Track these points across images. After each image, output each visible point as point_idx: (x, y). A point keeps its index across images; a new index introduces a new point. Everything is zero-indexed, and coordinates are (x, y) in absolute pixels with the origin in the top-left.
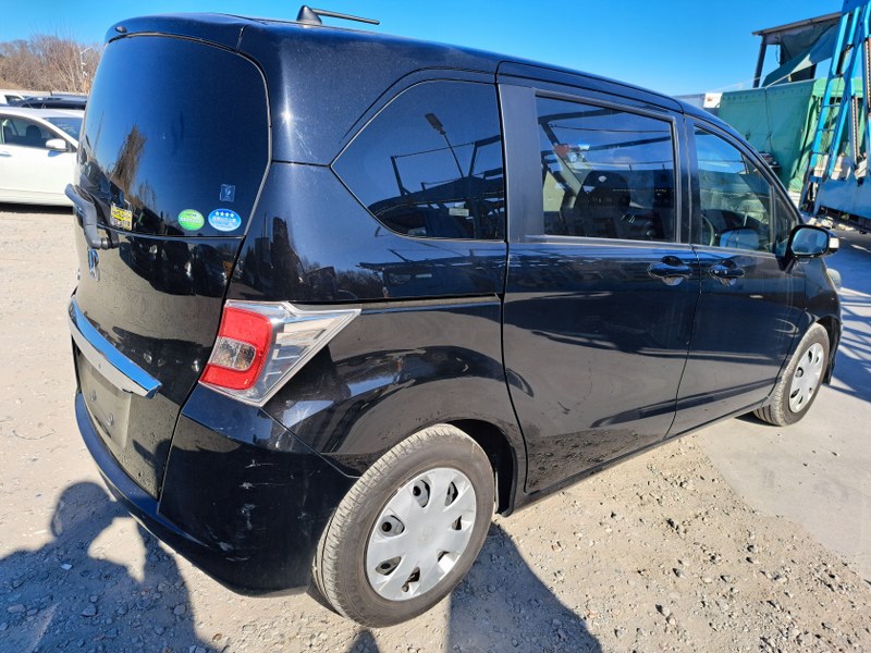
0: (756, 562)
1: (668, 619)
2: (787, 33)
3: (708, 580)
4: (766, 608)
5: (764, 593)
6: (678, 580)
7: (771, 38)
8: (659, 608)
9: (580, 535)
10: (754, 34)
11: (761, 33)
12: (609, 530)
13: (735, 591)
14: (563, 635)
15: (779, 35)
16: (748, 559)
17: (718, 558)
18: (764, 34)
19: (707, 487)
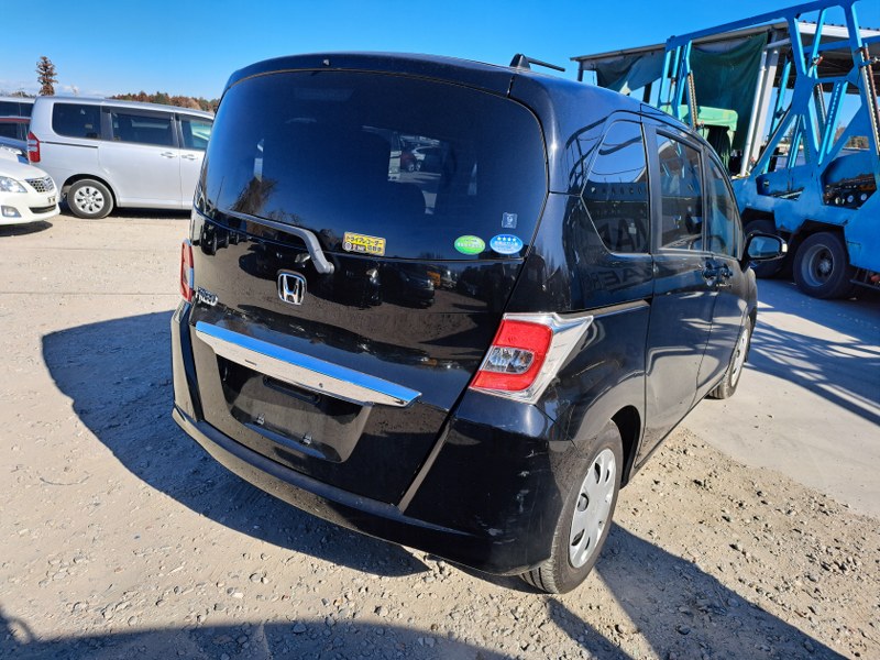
0: (770, 503)
1: (744, 553)
2: (601, 61)
3: (748, 521)
4: (795, 534)
5: (788, 524)
6: (730, 524)
7: (587, 64)
8: (734, 547)
9: (646, 501)
10: (572, 59)
11: (578, 59)
12: (662, 494)
13: (769, 526)
14: (689, 577)
15: (594, 62)
16: (763, 502)
17: (745, 504)
18: (581, 60)
19: (702, 453)
